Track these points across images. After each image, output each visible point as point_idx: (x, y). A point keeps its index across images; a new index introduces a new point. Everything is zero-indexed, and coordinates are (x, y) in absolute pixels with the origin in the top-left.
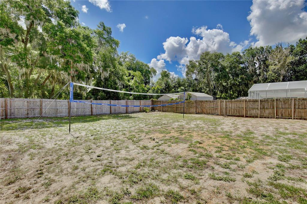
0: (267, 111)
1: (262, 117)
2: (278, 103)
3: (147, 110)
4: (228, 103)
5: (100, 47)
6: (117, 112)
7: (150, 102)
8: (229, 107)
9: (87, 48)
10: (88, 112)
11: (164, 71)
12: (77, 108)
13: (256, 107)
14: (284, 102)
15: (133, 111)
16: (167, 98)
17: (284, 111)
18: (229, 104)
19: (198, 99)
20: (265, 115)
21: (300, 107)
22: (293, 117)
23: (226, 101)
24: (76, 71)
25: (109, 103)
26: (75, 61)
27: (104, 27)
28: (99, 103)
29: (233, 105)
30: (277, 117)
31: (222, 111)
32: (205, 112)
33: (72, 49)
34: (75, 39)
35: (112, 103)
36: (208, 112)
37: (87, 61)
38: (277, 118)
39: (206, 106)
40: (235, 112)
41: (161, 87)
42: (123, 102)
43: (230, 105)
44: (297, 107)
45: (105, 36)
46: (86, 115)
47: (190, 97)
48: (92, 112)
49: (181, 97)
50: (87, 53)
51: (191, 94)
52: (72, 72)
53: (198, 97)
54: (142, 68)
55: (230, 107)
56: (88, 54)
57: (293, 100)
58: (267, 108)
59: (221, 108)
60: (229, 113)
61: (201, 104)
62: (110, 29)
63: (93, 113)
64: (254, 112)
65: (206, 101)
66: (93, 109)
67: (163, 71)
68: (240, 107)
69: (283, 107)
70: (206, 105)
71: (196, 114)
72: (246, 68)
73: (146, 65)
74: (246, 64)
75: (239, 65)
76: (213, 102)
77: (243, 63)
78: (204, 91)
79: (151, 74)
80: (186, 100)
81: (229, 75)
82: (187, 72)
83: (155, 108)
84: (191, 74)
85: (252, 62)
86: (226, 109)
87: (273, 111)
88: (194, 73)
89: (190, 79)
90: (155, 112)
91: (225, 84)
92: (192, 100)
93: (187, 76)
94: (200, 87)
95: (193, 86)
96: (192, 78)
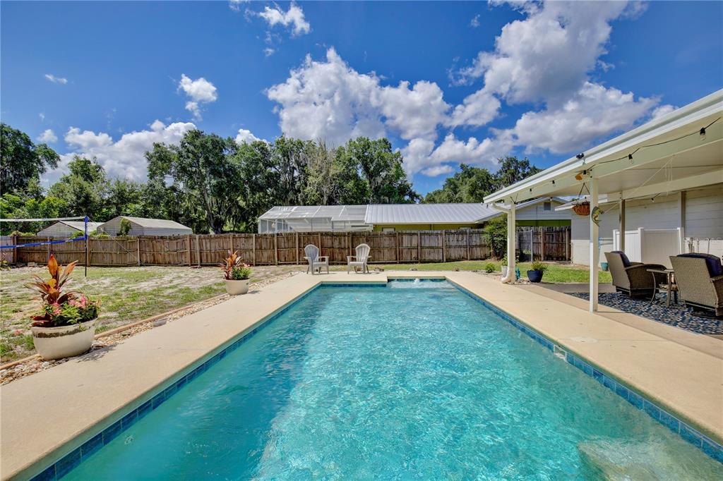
0: (266, 254)
1: (258, 265)
2: (280, 239)
4: (204, 241)
7: (10, 242)
8: (206, 248)
11: (82, 159)
13: (250, 247)
14: (287, 238)
16: (66, 232)
17: (287, 252)
18: (206, 243)
19: (146, 234)
20: (263, 260)
22: (297, 262)
23: (200, 236)
29: (213, 245)
30: (280, 262)
31: (193, 257)
32: (161, 261)
36: (167, 260)
38: (279, 264)
39: (161, 247)
40: (217, 257)
41: (62, 201)
43: (208, 245)
47: (127, 227)
49: (104, 229)
51: (129, 222)
53: (148, 228)
55: (209, 249)
57: (297, 236)
58: (265, 249)
59: (191, 252)
60: (207, 261)
61: (151, 244)
64: (246, 257)
65: (162, 238)
67: (77, 157)
68: (225, 248)
69: (287, 246)
70: (163, 246)
71: (141, 265)
72: (277, 175)
73: (19, 134)
74: (277, 167)
75: (265, 168)
76: (176, 238)
77: (271, 165)
78: (197, 215)
79: (39, 161)
80: (118, 235)
81: (246, 186)
82: (151, 170)
83: (28, 257)
84: (162, 175)
85: (286, 165)
86: (201, 253)
87: (274, 254)
88: (169, 173)
89: (158, 186)
90: (26, 268)
91: (242, 203)
92: (131, 236)
93: (151, 179)
94: (187, 208)
95: (167, 204)
96: (164, 184)
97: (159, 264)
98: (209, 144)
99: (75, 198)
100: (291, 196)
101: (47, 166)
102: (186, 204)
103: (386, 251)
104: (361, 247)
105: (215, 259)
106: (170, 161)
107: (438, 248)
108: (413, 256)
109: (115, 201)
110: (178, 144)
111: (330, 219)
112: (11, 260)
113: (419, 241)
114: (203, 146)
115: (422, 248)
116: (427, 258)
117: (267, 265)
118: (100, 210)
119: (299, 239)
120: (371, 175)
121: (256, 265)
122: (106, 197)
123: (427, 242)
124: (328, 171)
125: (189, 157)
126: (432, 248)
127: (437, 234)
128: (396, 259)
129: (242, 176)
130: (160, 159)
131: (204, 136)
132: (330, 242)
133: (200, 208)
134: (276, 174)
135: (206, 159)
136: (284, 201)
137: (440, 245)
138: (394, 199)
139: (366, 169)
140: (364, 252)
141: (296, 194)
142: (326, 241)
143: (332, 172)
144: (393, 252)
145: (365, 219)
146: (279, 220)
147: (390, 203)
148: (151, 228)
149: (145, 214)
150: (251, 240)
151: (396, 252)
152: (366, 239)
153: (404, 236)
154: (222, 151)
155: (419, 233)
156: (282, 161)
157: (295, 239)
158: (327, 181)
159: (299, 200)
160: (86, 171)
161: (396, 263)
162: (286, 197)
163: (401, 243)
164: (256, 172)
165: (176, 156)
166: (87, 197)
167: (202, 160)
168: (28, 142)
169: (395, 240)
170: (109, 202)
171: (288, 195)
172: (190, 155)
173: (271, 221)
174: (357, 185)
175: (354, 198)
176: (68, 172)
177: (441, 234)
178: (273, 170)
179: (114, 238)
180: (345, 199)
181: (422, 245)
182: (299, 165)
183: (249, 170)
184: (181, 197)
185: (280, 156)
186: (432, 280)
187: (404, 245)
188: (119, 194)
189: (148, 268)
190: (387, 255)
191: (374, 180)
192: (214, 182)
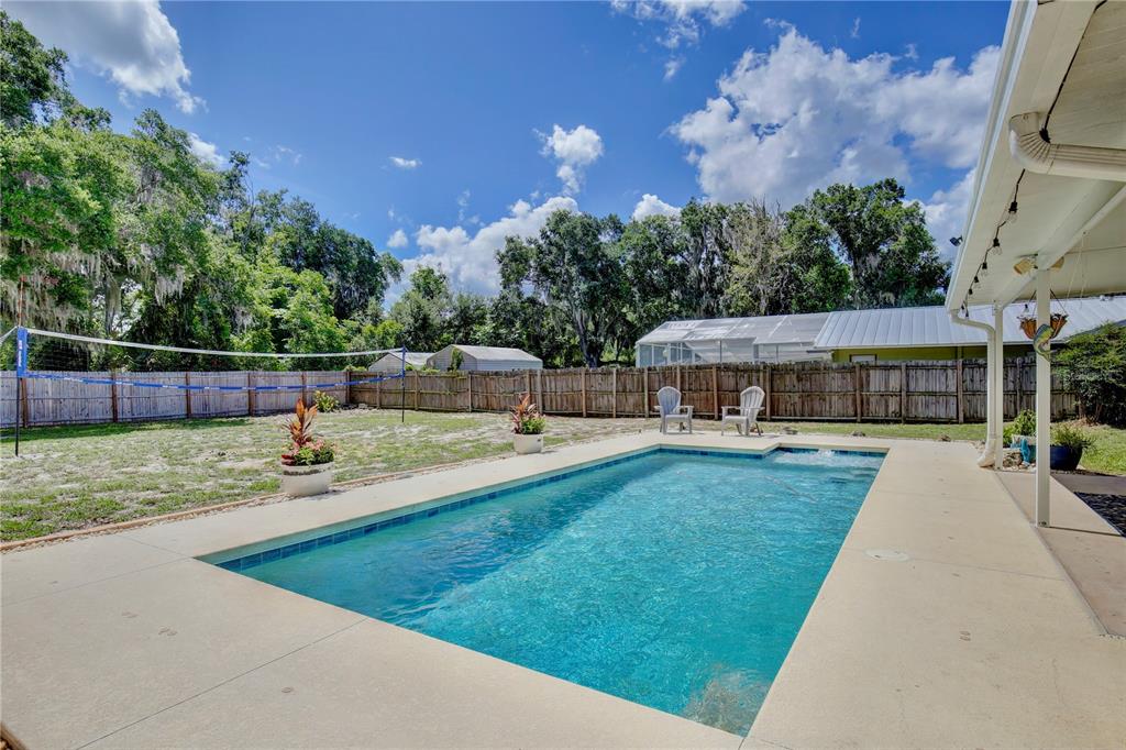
0: (632, 400)
2: (652, 376)
3: (325, 402)
4: (548, 378)
5: (149, 190)
6: (212, 410)
7: (343, 379)
8: (551, 389)
9: (92, 204)
10: (100, 410)
11: (426, 268)
12: (55, 400)
14: (664, 373)
15: (274, 407)
18: (550, 382)
19: (481, 368)
20: (627, 409)
21: (693, 387)
23: (542, 372)
24: (52, 275)
25: (182, 382)
26: (48, 244)
27: (162, 128)
28: (142, 381)
29: (559, 384)
30: (652, 413)
32: (495, 407)
33: (33, 204)
34: (48, 173)
35: (193, 382)
36: (503, 404)
37: (91, 242)
38: (650, 416)
39: (496, 387)
40: (565, 403)
41: (399, 325)
42: (237, 378)
43: (553, 385)
44: (687, 387)
45: (168, 159)
46: (92, 422)
47: (459, 360)
48: (115, 411)
49: (434, 362)
50: (93, 219)
51: (461, 352)
52: (36, 278)
53: (482, 361)
54: (342, 253)
55: (554, 390)
56: (97, 222)
57: (679, 371)
58: (630, 391)
60: (551, 407)
61: (484, 383)
62: (184, 136)
63: (120, 416)
64: (603, 402)
65: (497, 374)
66: (119, 403)
67: (420, 266)
68: (575, 389)
70: (498, 386)
71: (473, 411)
72: (684, 268)
73: (362, 243)
74: (685, 253)
75: (665, 258)
76: (514, 374)
77: (674, 251)
78: (566, 338)
79: (382, 274)
80: (449, 369)
81: (635, 289)
82: (504, 276)
83: (359, 397)
84: (518, 282)
85: (700, 248)
86: (543, 396)
87: (643, 399)
88: (527, 278)
89: (514, 300)
90: (356, 410)
91: (631, 317)
92: (463, 372)
93: (505, 288)
94: (553, 327)
95: (524, 323)
96: (520, 295)
97: (493, 410)
98: (579, 232)
99: (412, 321)
100: (706, 300)
101: (390, 279)
102: (550, 322)
103: (835, 398)
104: (751, 392)
105: (562, 405)
106: (527, 261)
107: (946, 394)
108: (891, 409)
109: (456, 323)
110: (537, 235)
111: (752, 339)
112: (343, 400)
113: (904, 382)
114: (571, 234)
115: (913, 393)
116: (921, 412)
117: (634, 417)
118: (440, 335)
119: (682, 377)
120: (856, 254)
121: (618, 416)
122: (448, 316)
123: (921, 382)
124: (767, 256)
125: (551, 252)
126: (934, 394)
127: (944, 368)
128: (856, 415)
129: (629, 275)
130: (514, 260)
131: (569, 219)
132: (732, 382)
133: (569, 327)
134: (682, 265)
135: (574, 253)
136: (695, 310)
137: (953, 389)
138: (905, 297)
139: (847, 241)
140: (754, 399)
141: (716, 298)
142: (725, 380)
143: (775, 253)
144: (850, 402)
145: (816, 340)
146: (673, 344)
147: (897, 305)
148: (487, 361)
149: (495, 340)
150: (610, 377)
151: (855, 401)
152: (798, 377)
153: (872, 372)
154: (595, 237)
155: (903, 365)
156: (692, 243)
157: (676, 376)
158: (765, 271)
159: (721, 307)
160: (429, 285)
161: (854, 421)
162: (698, 304)
163: (863, 385)
164: (649, 265)
165: (535, 252)
166: (425, 318)
167: (568, 256)
168: (372, 253)
169: (853, 378)
170: (450, 324)
171: (702, 300)
172: (554, 250)
173: (660, 347)
174: (824, 274)
175: (821, 300)
176: (410, 287)
177: (954, 368)
178: (679, 260)
179: (444, 374)
180: (801, 301)
181: (912, 389)
182: (721, 246)
183: (637, 263)
184: (541, 312)
185: (688, 235)
186: (864, 454)
187: (872, 388)
188: (462, 311)
189: (478, 415)
190: (837, 405)
191: (864, 262)
192: (583, 287)
